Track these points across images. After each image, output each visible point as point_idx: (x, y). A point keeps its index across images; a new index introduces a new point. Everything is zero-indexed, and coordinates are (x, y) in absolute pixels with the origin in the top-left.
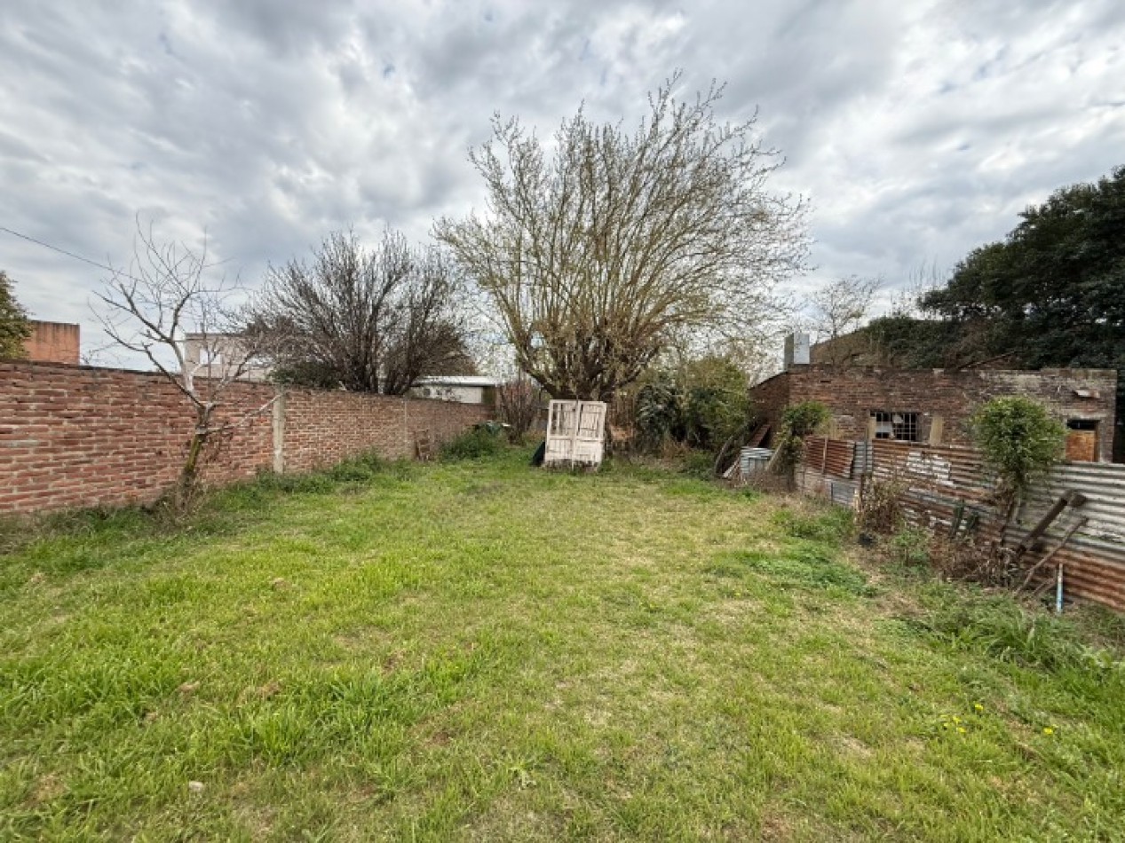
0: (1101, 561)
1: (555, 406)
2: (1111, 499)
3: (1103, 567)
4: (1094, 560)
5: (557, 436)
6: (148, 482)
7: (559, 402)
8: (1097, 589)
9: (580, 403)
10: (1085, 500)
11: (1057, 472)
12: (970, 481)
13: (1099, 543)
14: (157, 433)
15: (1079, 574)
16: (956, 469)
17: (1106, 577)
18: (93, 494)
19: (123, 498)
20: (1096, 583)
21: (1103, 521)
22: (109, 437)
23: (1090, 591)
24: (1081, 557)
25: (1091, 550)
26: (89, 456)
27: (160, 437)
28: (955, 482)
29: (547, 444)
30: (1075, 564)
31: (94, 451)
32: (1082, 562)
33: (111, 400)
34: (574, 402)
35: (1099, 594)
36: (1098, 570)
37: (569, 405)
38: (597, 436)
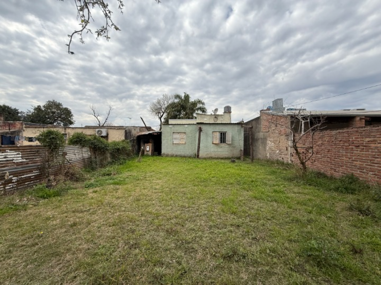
6: (337, 171)
12: (33, 157)
14: (340, 152)
16: (24, 154)
18: (322, 169)
19: (329, 173)
22: (326, 152)
26: (321, 157)
27: (341, 154)
28: (26, 159)
31: (322, 156)
33: (327, 140)
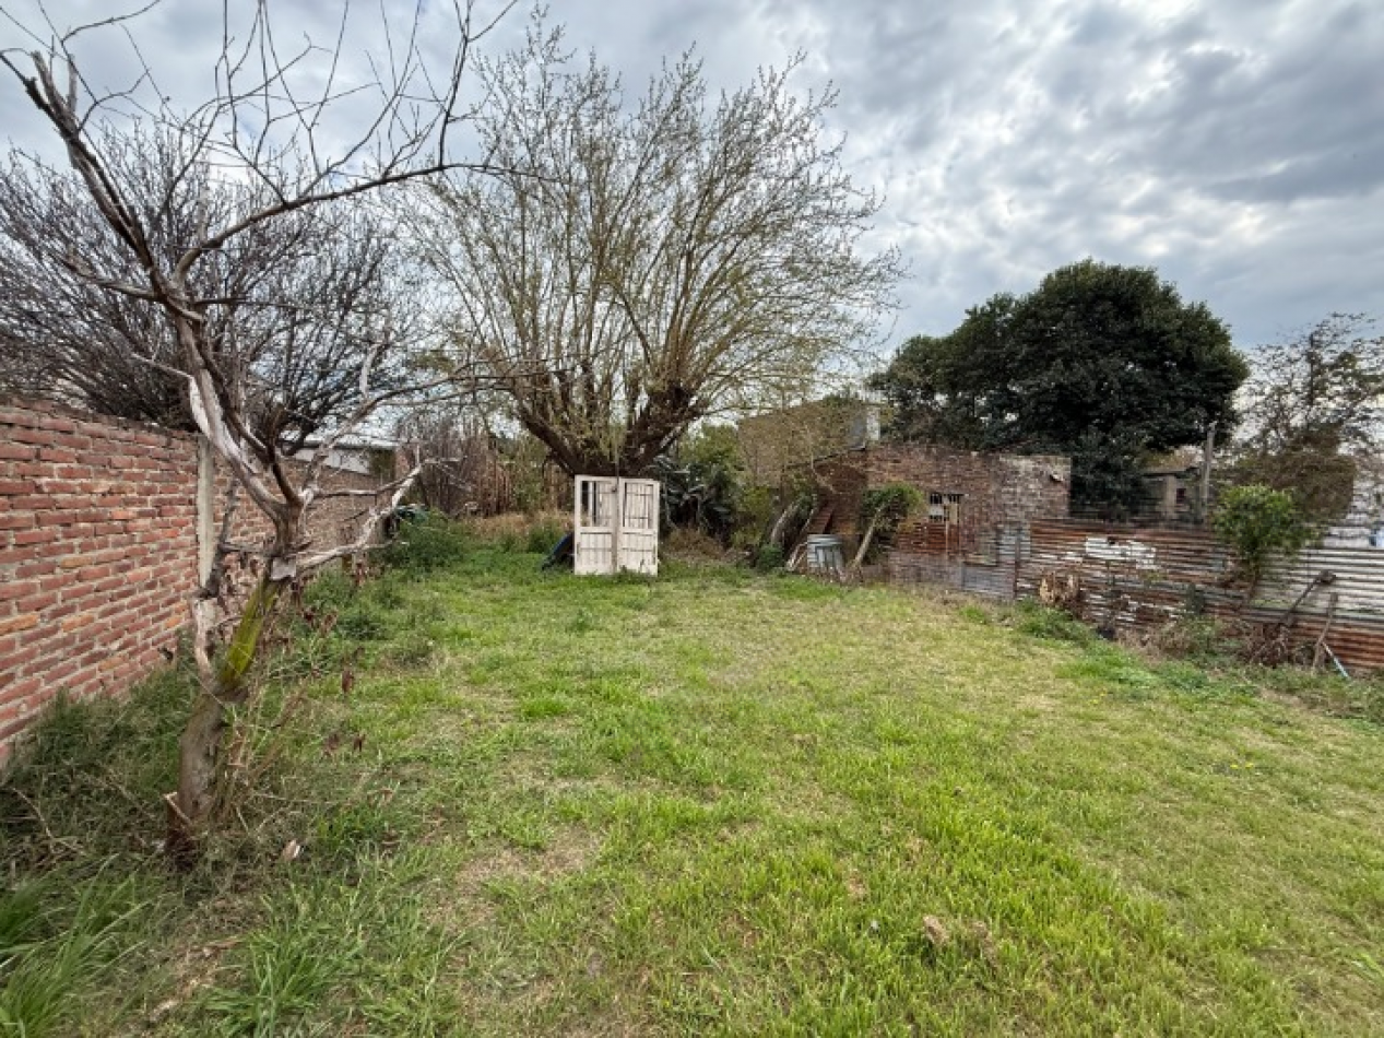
0: (1364, 631)
1: (585, 485)
2: (1364, 577)
3: (1368, 636)
4: (1356, 630)
5: (591, 528)
7: (591, 479)
8: (1365, 655)
9: (622, 481)
10: (1335, 578)
11: (1303, 554)
13: (1361, 616)
15: (1342, 644)
16: (1163, 554)
17: (1373, 644)
20: (1362, 651)
21: (1356, 596)
23: (1356, 658)
24: (1341, 629)
25: (1351, 622)
28: (1164, 566)
29: (576, 541)
30: (1335, 635)
32: (1341, 633)
34: (613, 480)
35: (1367, 659)
36: (1363, 639)
37: (606, 483)
38: (650, 526)
